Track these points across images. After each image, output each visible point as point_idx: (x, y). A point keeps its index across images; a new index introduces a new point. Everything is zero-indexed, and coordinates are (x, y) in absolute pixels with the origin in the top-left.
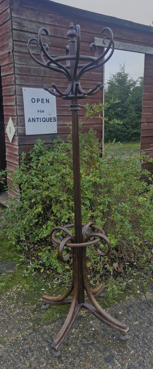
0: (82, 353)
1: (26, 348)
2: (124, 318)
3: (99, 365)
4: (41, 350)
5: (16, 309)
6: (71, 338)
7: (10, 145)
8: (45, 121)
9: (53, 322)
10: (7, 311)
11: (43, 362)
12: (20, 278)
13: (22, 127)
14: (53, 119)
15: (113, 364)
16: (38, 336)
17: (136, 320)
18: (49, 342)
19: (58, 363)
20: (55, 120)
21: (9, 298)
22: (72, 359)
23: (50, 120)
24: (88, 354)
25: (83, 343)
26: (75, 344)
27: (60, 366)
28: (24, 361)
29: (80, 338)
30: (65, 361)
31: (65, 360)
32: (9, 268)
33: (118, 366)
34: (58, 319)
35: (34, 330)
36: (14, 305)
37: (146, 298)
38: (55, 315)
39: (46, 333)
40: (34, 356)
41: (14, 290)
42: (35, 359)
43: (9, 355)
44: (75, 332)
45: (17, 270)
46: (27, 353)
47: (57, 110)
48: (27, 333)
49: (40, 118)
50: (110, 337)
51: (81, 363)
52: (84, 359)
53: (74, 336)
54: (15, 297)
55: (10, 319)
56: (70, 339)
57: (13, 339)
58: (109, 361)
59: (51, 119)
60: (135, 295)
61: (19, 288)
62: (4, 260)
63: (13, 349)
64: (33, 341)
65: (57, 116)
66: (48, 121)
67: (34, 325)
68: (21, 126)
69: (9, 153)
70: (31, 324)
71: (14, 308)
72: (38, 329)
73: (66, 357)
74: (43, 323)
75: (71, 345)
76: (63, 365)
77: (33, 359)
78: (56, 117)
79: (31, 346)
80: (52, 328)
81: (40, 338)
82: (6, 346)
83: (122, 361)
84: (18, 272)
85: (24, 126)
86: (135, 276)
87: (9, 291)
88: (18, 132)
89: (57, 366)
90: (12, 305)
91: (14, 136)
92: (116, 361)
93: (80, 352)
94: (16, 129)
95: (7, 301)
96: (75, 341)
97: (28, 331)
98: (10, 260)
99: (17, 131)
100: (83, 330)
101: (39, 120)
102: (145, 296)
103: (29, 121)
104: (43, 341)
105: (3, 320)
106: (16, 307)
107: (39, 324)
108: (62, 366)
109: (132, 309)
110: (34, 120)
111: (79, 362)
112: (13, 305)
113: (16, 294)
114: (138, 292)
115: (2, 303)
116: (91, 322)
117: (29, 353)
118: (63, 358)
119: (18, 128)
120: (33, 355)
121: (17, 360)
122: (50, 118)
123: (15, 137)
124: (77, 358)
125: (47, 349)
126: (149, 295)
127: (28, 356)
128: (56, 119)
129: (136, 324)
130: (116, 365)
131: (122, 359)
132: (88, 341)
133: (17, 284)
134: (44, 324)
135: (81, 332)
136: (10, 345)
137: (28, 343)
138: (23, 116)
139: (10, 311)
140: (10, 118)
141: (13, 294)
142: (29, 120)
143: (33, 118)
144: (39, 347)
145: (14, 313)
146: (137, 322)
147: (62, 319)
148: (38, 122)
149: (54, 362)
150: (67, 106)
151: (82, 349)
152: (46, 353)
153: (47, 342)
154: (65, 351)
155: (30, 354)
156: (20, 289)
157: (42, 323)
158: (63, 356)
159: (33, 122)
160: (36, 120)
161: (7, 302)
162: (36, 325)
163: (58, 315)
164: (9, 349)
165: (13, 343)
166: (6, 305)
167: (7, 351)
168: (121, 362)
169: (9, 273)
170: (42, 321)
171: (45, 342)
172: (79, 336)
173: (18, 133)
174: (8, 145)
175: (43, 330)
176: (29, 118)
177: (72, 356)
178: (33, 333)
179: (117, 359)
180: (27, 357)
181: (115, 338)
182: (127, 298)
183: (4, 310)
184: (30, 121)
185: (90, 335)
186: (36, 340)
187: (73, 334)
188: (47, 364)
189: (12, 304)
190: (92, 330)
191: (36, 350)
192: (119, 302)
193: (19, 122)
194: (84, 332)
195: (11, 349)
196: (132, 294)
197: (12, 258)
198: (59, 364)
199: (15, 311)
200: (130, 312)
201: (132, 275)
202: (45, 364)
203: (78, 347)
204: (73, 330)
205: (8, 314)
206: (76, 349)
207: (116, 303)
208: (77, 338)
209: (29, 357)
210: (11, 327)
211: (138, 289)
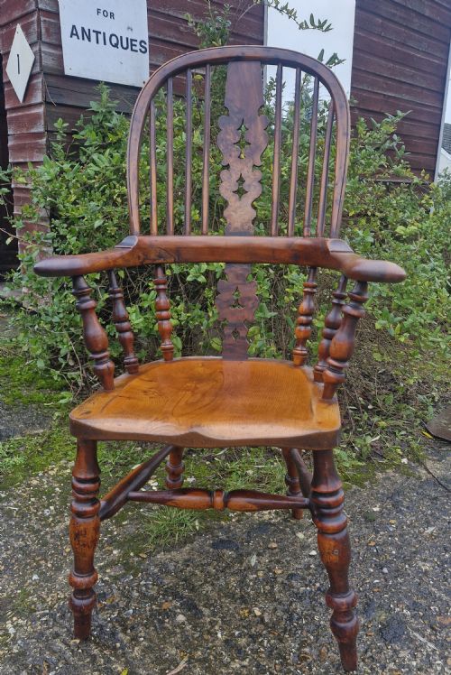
0: (298, 619)
1: (109, 622)
2: (393, 521)
3: (366, 652)
4: (162, 622)
5: (63, 516)
6: (251, 580)
7: (20, 114)
8: (116, 46)
9: (185, 543)
10: (33, 523)
11: (176, 660)
12: (66, 445)
13: (54, 49)
14: (137, 43)
15: (411, 646)
16: (143, 583)
17: (428, 524)
18: (182, 598)
19: (226, 659)
20: (143, 50)
21: (38, 493)
22: (272, 641)
23: (132, 45)
24: (319, 621)
25: (295, 590)
26: (270, 596)
27: (236, 665)
28: (109, 661)
29: (280, 580)
30: (252, 650)
31: (248, 645)
32: (33, 424)
33: (429, 650)
34: (198, 533)
35: (128, 567)
36: (55, 509)
37: (429, 473)
38: (188, 524)
39: (168, 572)
40: (138, 643)
41: (51, 473)
42: (143, 651)
43: (49, 648)
44: (259, 562)
45: (57, 427)
46: (113, 634)
47: (149, 19)
48: (107, 578)
49: (104, 33)
50: (372, 570)
51: (307, 650)
52: (312, 638)
53: (261, 574)
54: (57, 489)
55: (45, 544)
56: (249, 585)
57: (59, 599)
58: (396, 638)
59: (134, 43)
60: (398, 467)
61: (66, 468)
62: (18, 406)
63: (62, 626)
64: (129, 598)
65: (150, 38)
66: (125, 45)
67: (126, 555)
68: (50, 45)
69: (18, 137)
70: (115, 552)
71: (54, 516)
72: (140, 563)
73: (250, 636)
74: (153, 547)
75: (256, 601)
76: (246, 663)
77: (137, 652)
78: (147, 41)
79: (124, 615)
80: (186, 557)
81: (150, 586)
82: (34, 620)
83: (436, 635)
84: (59, 431)
85: (59, 46)
86: (383, 429)
87: (37, 475)
88: (41, 62)
89: (227, 665)
90: (48, 508)
91: (32, 77)
92: (417, 635)
93: (290, 619)
94: (35, 54)
95: (33, 499)
96: (268, 588)
97: (108, 571)
98: (34, 405)
99: (38, 57)
100: (283, 558)
101: (101, 36)
102: (427, 470)
103: (72, 34)
104: (164, 595)
105: (21, 549)
106: (63, 512)
107: (142, 550)
108: (244, 667)
109: (404, 499)
110: (86, 34)
111: (298, 649)
112: (52, 508)
113: (59, 482)
114: (405, 461)
115: (15, 506)
116: (301, 535)
117: (121, 635)
118: (243, 641)
119: (43, 49)
120: (135, 639)
121: (79, 660)
122: (132, 40)
123: (35, 81)
124: (287, 636)
125: (181, 618)
126: (436, 468)
127: (118, 645)
128: (147, 46)
129: (432, 532)
130: (421, 646)
131: (432, 628)
132: (306, 586)
133: (61, 460)
134: (159, 549)
135: (278, 562)
136: (52, 616)
137: (113, 607)
138: (56, 15)
139: (43, 523)
140: (19, 28)
141: (48, 482)
142: (74, 33)
143: (83, 29)
144: (153, 614)
145: (57, 527)
146: (431, 529)
147: (212, 533)
148: (98, 42)
149: (212, 657)
150: (175, 15)
151: (298, 607)
152: (178, 631)
153: (176, 596)
154: (241, 619)
155: (126, 639)
156: (69, 471)
157: (151, 547)
158: (240, 636)
159: (83, 39)
160: (93, 36)
161: (33, 502)
162: (132, 554)
163: (197, 523)
164: (48, 629)
165: (60, 609)
166: (29, 510)
167: (42, 634)
168: (433, 637)
169: (34, 436)
170: (150, 540)
171: (171, 598)
172: (274, 573)
173: (41, 65)
174: (14, 115)
175: (156, 566)
176: (74, 27)
177: (269, 633)
178: (124, 576)
179: (417, 630)
180: (115, 648)
181: (385, 570)
182: (380, 475)
183: (25, 522)
184: (77, 35)
185: (308, 568)
186: (137, 594)
187: (254, 570)
188: (189, 662)
189: (50, 504)
190: (311, 556)
191: (145, 625)
192: (363, 487)
193: (43, 31)
194: (288, 562)
195: (56, 629)
196: (389, 466)
197: (39, 402)
198: (233, 660)
199: (59, 522)
200: (403, 506)
201: (376, 426)
202: (182, 665)
203: (280, 603)
204: (254, 560)
205: (37, 532)
206: (275, 609)
207: (354, 487)
208: (271, 581)
209: (122, 648)
210: (49, 565)
211: (402, 457)
